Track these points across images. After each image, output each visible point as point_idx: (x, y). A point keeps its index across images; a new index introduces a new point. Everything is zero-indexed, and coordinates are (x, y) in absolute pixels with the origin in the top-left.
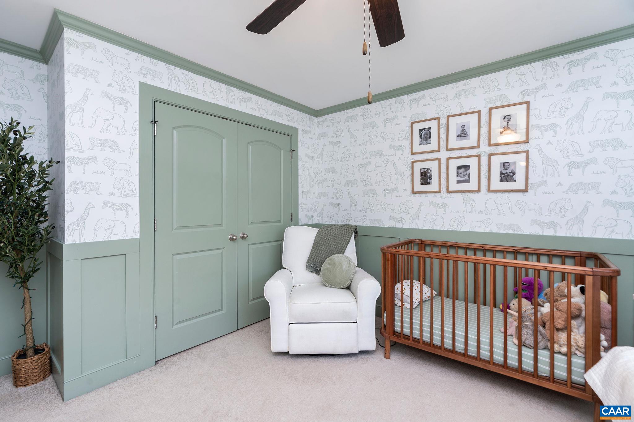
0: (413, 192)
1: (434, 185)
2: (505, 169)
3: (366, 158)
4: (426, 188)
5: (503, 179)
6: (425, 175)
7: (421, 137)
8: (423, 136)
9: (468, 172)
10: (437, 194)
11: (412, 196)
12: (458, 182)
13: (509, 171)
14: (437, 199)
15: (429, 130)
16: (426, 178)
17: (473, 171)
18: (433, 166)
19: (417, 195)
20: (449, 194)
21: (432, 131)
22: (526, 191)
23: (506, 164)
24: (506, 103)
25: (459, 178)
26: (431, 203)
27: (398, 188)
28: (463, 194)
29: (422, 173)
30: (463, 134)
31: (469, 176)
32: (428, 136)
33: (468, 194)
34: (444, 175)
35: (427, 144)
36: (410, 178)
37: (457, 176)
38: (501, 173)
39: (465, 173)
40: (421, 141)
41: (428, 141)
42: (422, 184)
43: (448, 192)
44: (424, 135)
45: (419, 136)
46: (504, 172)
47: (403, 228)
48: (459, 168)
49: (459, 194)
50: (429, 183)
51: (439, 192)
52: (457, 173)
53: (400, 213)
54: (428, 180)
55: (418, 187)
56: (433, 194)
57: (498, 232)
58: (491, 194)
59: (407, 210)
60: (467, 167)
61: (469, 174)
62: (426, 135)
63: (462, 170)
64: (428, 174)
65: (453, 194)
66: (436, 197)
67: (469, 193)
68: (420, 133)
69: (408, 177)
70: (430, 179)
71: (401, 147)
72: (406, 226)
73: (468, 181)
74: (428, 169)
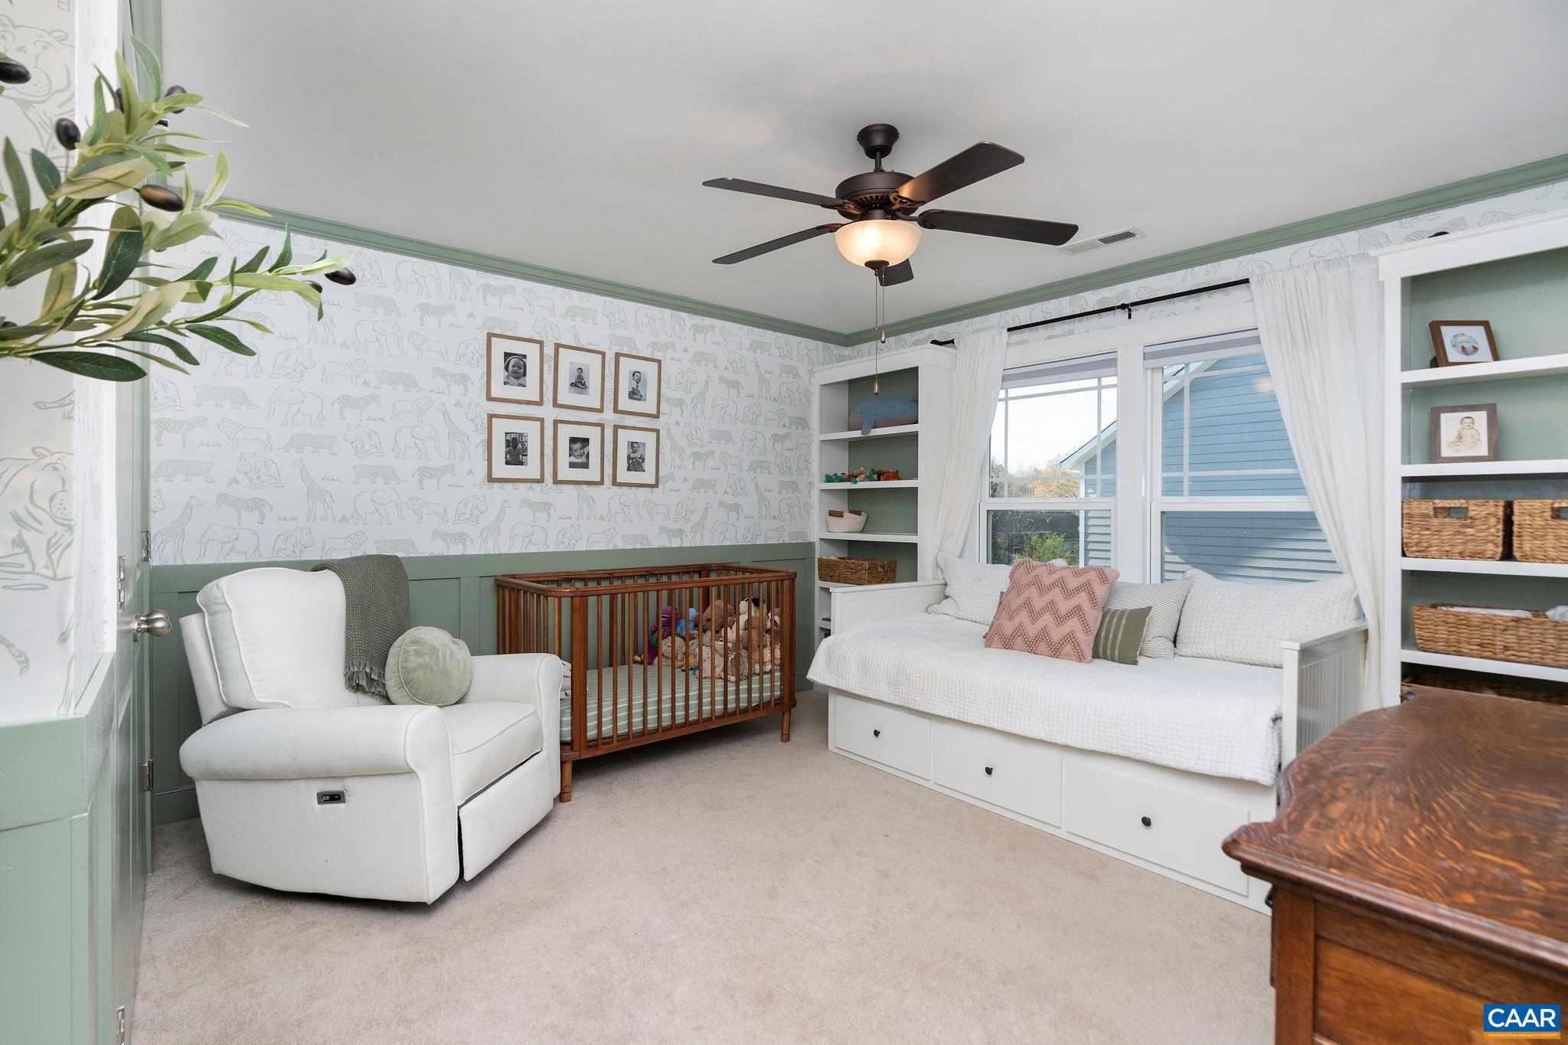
0: (491, 479)
1: (531, 468)
2: (634, 452)
3: (365, 383)
4: (515, 471)
5: (631, 467)
6: (515, 445)
7: (506, 368)
8: (510, 368)
9: (586, 450)
10: (536, 486)
11: (487, 486)
12: (572, 465)
13: (638, 455)
14: (536, 493)
15: (524, 360)
16: (516, 451)
17: (594, 449)
18: (531, 430)
19: (497, 485)
20: (555, 487)
21: (528, 361)
22: (656, 486)
23: (635, 445)
24: (634, 353)
25: (573, 459)
26: (524, 502)
27: (453, 466)
28: (577, 486)
29: (507, 442)
30: (579, 383)
31: (588, 457)
32: (522, 371)
33: (584, 487)
34: (548, 451)
35: (519, 385)
36: (483, 449)
37: (570, 455)
38: (629, 458)
39: (582, 451)
40: (507, 377)
41: (521, 381)
42: (507, 463)
43: (556, 482)
44: (514, 366)
45: (503, 365)
46: (632, 456)
47: (465, 555)
48: (573, 440)
49: (572, 487)
50: (521, 463)
51: (541, 481)
52: (570, 449)
53: (459, 523)
54: (521, 456)
55: (501, 469)
56: (529, 485)
57: (624, 548)
58: (616, 488)
59: (474, 517)
60: (585, 442)
61: (588, 453)
62: (516, 369)
63: (577, 446)
64: (520, 446)
65: (563, 486)
66: (533, 490)
67: (586, 486)
68: (505, 360)
69: (477, 447)
70: (523, 455)
71: (463, 379)
72: (473, 550)
73: (585, 466)
74: (521, 435)
